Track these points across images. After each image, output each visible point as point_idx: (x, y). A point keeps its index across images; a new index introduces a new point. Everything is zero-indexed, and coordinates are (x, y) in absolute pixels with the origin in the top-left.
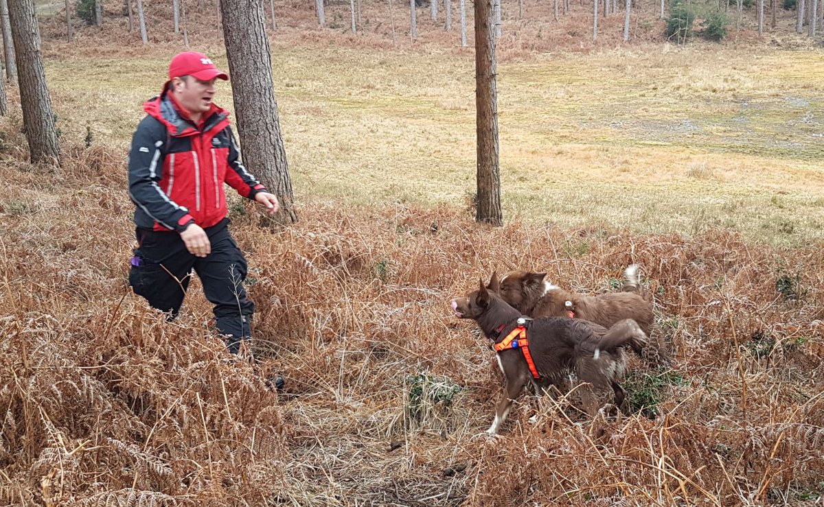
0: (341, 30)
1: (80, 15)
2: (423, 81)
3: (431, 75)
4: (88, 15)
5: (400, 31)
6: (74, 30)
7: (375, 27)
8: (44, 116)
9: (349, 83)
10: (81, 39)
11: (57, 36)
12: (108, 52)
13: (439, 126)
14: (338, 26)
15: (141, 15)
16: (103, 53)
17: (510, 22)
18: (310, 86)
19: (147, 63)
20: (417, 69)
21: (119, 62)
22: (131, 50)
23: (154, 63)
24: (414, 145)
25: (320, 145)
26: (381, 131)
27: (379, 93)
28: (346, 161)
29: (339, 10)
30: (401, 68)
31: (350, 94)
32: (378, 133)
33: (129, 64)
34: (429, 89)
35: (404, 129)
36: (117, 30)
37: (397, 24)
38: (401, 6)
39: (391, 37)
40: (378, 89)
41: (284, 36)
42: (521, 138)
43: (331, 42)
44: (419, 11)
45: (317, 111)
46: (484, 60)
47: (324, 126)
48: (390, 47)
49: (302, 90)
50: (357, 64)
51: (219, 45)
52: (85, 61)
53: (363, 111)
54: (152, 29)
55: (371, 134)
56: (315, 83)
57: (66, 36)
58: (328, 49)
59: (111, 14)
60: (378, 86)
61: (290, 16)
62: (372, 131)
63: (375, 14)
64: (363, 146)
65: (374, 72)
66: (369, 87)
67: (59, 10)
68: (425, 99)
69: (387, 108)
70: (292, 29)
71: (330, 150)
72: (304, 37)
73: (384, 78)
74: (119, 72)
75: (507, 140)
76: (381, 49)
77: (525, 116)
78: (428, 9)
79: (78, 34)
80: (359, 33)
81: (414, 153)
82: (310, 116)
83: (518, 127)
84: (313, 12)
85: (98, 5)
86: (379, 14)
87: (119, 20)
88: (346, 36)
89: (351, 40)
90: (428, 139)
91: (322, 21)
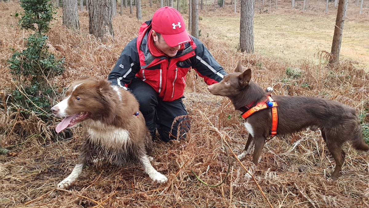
0: (299, 9)
1: (219, 4)
2: (326, 27)
3: (329, 25)
4: (221, 4)
5: (321, 10)
6: (216, 8)
7: (312, 8)
8: (196, 29)
9: (298, 27)
10: (217, 11)
11: (211, 10)
12: (224, 15)
13: (327, 42)
14: (298, 8)
15: (235, 4)
16: (222, 16)
17: (366, 8)
18: (284, 27)
19: (234, 19)
20: (324, 23)
21: (226, 18)
22: (230, 15)
23: (236, 19)
24: (315, 48)
25: (280, 45)
26: (304, 42)
27: (307, 31)
28: (288, 50)
29: (300, 2)
30: (318, 23)
31: (297, 30)
32: (303, 43)
33: (229, 19)
34: (327, 30)
35: (313, 42)
36: (228, 9)
37: (320, 8)
38: (323, 1)
39: (317, 12)
40: (307, 29)
41: (279, 11)
42: (359, 49)
43: (295, 13)
44: (330, 3)
45: (283, 35)
46: (340, 15)
47: (284, 40)
48: (316, 15)
49: (280, 28)
50: (302, 20)
51: (257, 13)
52: (217, 18)
53: (300, 36)
54: (238, 8)
55: (300, 43)
56: (286, 26)
57: (213, 10)
58: (293, 15)
59: (227, 4)
60: (308, 28)
61: (282, 4)
62: (301, 42)
63: (313, 4)
64: (296, 46)
65: (308, 24)
66: (304, 28)
67: (213, 3)
68: (325, 33)
69: (309, 35)
70: (282, 9)
71: (283, 47)
72: (286, 11)
73: (311, 25)
74: (226, 21)
75: (353, 49)
76: (312, 16)
77: (363, 42)
78: (334, 3)
79: (217, 10)
80: (306, 10)
81: (314, 50)
82: (280, 36)
83: (359, 45)
84: (291, 3)
85: (224, 1)
86: (314, 4)
87: (229, 6)
88: (301, 11)
89: (302, 13)
90: (321, 46)
91: (293, 6)
